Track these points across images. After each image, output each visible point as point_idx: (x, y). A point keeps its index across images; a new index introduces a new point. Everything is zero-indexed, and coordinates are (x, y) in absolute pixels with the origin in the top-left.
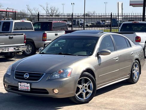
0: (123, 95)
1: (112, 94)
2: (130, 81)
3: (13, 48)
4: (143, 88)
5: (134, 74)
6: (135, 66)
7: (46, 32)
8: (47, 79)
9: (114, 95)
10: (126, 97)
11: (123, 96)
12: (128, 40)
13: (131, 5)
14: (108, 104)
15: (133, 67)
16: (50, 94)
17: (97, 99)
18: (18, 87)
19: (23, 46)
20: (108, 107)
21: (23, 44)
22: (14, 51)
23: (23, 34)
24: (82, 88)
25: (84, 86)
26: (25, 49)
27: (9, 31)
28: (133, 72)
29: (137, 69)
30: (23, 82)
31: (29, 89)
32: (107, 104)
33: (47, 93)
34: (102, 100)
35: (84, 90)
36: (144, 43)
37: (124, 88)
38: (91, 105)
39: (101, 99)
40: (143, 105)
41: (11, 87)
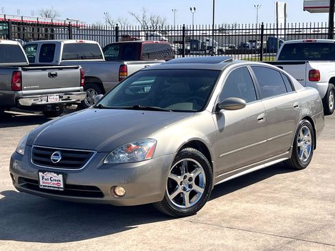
0: (274, 195)
1: (250, 193)
2: (292, 165)
3: (58, 97)
4: (320, 180)
5: (301, 149)
6: (304, 131)
7: (125, 63)
8: (100, 164)
9: (254, 195)
10: (280, 202)
11: (273, 199)
12: (287, 76)
13: (305, 9)
14: (237, 218)
15: (297, 134)
16: (107, 198)
17: (215, 207)
18: (38, 182)
19: (79, 91)
20: (237, 224)
21: (78, 88)
22: (61, 101)
23: (77, 68)
24: (181, 182)
25: (187, 179)
26: (83, 97)
27: (54, 62)
28: (299, 145)
29: (306, 138)
30: (48, 171)
31: (62, 186)
32: (235, 217)
33: (101, 195)
34: (226, 208)
35: (187, 188)
36: (327, 84)
37: (278, 180)
38: (201, 219)
39: (224, 205)
40: (316, 220)
41: (26, 183)
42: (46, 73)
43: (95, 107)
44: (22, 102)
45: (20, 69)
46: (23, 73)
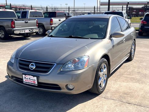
3: (29, 30)
6: (133, 45)
7: (52, 18)
8: (59, 71)
16: (64, 91)
18: (22, 79)
19: (36, 28)
21: (36, 27)
22: (30, 32)
23: (35, 20)
26: (37, 30)
27: (26, 18)
30: (28, 75)
31: (36, 83)
33: (59, 88)
41: (15, 78)
42: (24, 21)
43: (49, 36)
44: (15, 32)
45: (14, 20)
46: (15, 21)
